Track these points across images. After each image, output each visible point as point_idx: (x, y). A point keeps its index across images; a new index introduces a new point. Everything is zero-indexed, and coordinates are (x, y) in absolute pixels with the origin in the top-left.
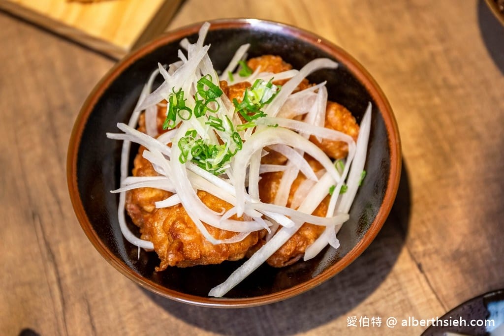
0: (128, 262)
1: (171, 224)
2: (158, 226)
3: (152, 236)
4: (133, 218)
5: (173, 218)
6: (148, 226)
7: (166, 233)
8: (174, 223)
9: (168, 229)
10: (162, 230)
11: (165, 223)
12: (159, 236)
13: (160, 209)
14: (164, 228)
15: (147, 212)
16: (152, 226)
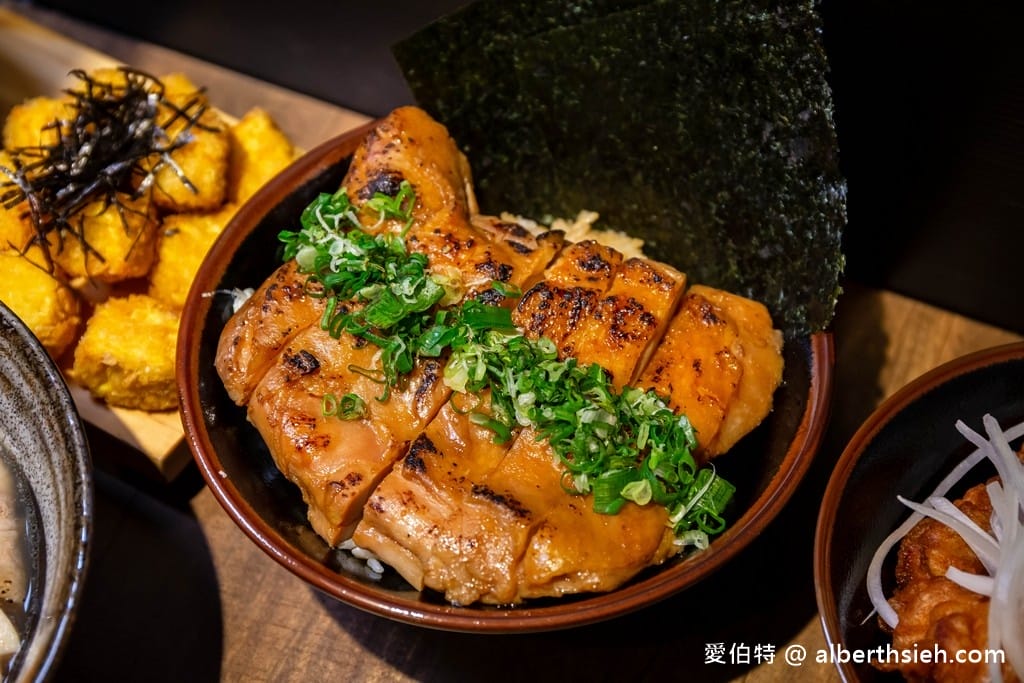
0: (843, 619)
1: (948, 613)
2: (927, 601)
3: (906, 609)
4: (900, 562)
5: (959, 609)
6: (913, 591)
7: (931, 621)
8: (953, 616)
9: (939, 618)
10: (927, 612)
11: (940, 605)
12: (916, 617)
13: (950, 580)
14: (933, 611)
15: (929, 570)
16: (918, 595)
